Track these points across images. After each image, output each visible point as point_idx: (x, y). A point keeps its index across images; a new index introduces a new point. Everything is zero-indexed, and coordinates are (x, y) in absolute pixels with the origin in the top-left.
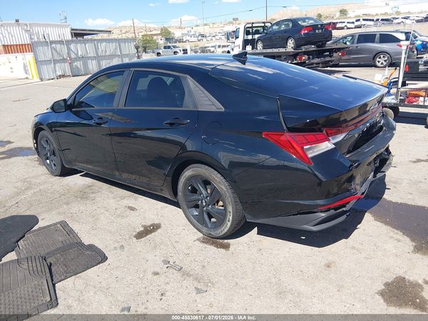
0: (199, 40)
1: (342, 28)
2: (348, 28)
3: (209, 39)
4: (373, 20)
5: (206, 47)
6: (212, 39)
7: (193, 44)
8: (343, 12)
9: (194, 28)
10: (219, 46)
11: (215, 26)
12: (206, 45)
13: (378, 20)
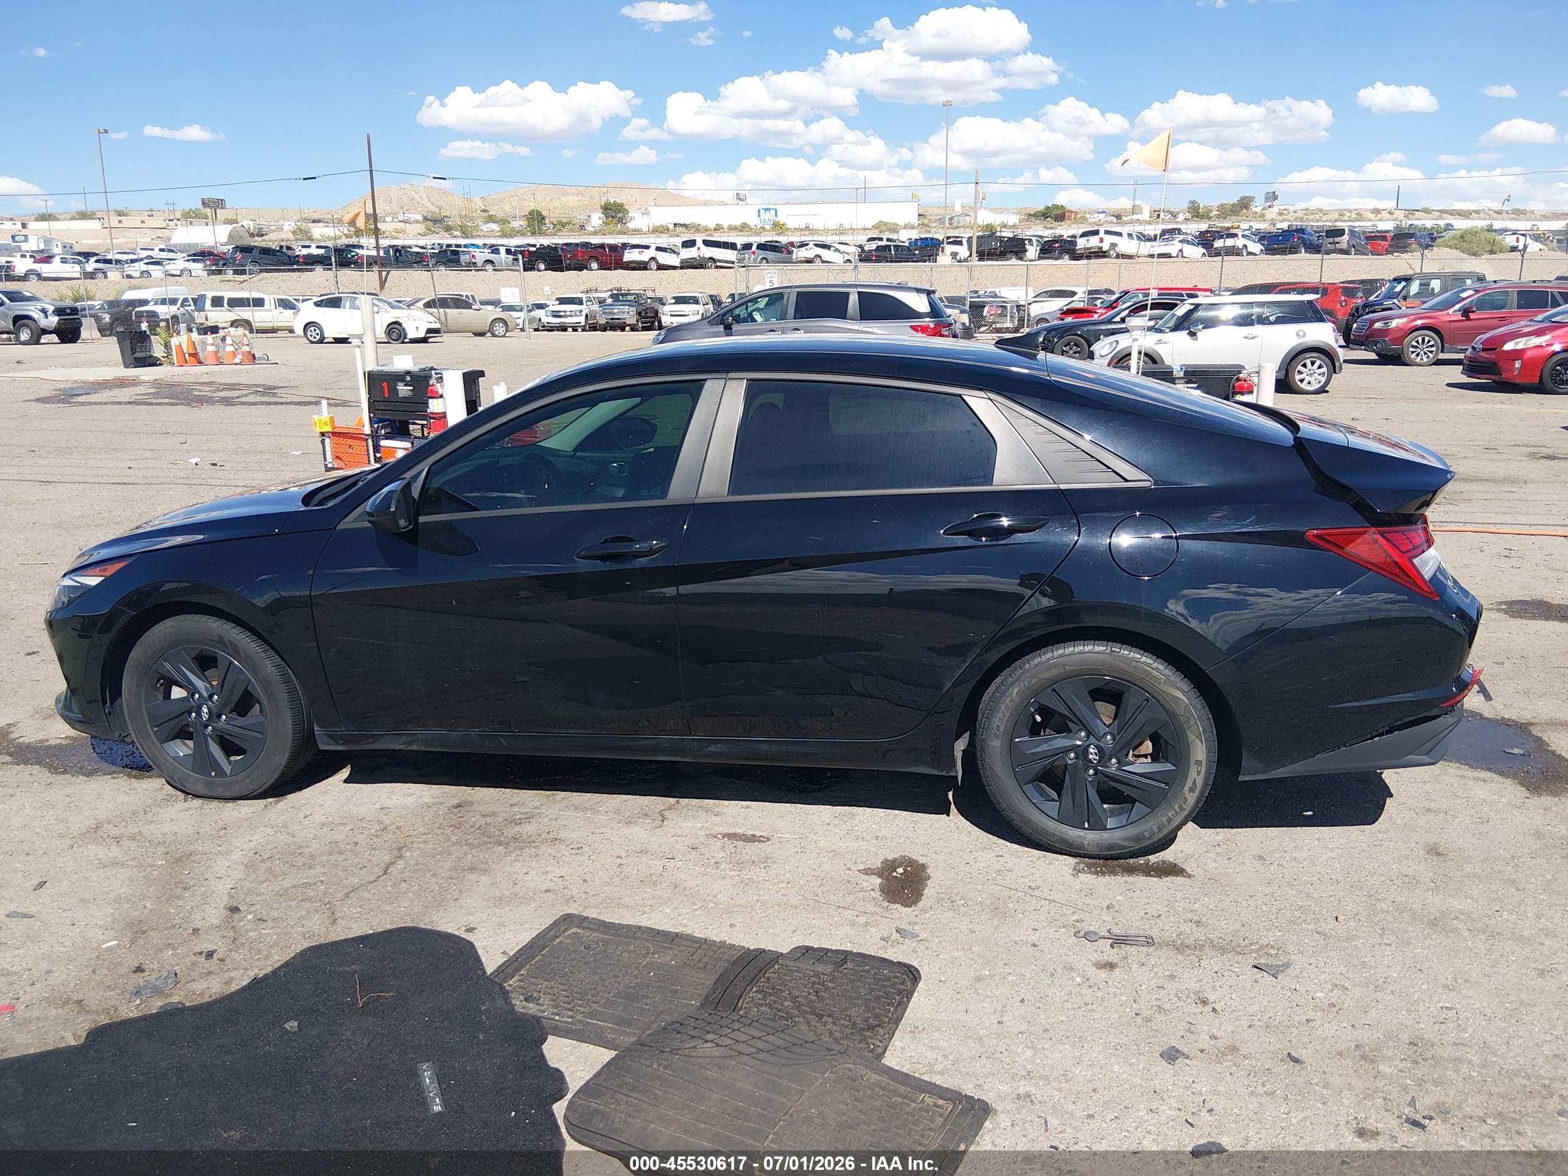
0: (91, 276)
1: (642, 266)
2: (661, 267)
3: (135, 270)
4: (732, 246)
5: (133, 303)
6: (145, 274)
7: (64, 288)
8: (614, 212)
9: (33, 225)
10: (217, 302)
11: (127, 222)
12: (130, 295)
13: (747, 247)
